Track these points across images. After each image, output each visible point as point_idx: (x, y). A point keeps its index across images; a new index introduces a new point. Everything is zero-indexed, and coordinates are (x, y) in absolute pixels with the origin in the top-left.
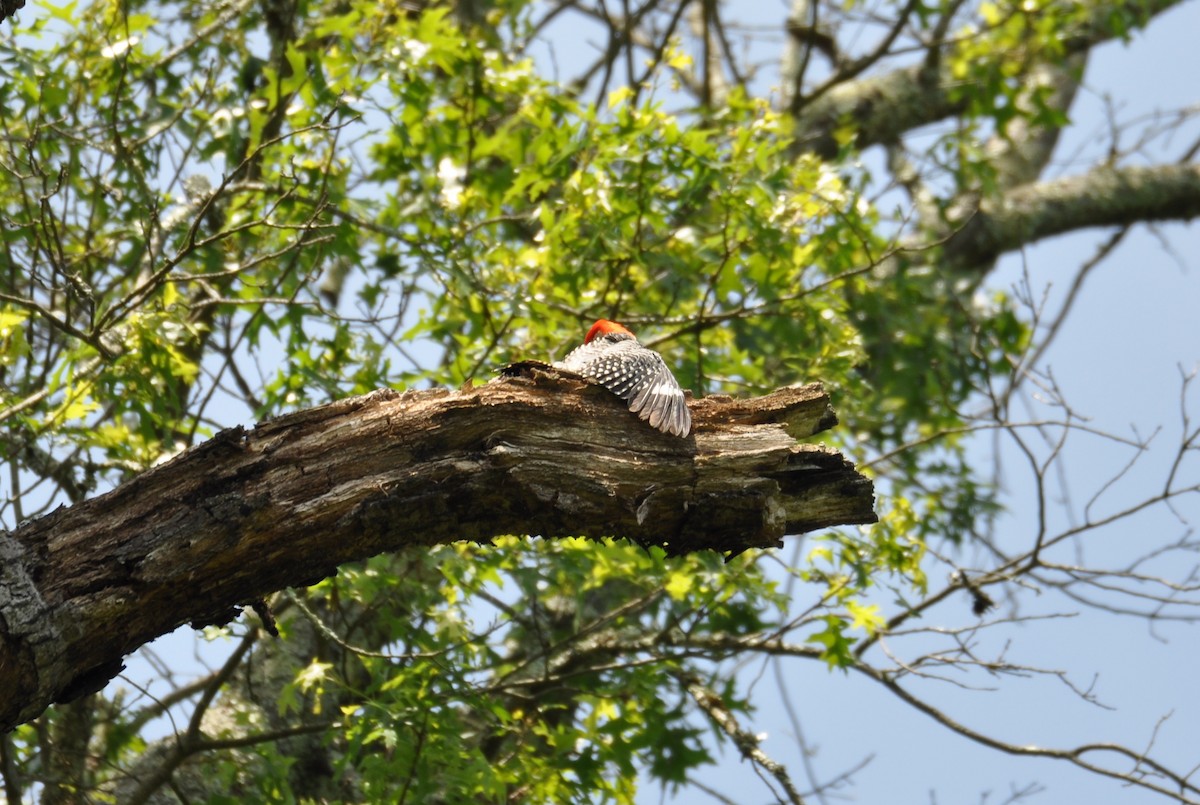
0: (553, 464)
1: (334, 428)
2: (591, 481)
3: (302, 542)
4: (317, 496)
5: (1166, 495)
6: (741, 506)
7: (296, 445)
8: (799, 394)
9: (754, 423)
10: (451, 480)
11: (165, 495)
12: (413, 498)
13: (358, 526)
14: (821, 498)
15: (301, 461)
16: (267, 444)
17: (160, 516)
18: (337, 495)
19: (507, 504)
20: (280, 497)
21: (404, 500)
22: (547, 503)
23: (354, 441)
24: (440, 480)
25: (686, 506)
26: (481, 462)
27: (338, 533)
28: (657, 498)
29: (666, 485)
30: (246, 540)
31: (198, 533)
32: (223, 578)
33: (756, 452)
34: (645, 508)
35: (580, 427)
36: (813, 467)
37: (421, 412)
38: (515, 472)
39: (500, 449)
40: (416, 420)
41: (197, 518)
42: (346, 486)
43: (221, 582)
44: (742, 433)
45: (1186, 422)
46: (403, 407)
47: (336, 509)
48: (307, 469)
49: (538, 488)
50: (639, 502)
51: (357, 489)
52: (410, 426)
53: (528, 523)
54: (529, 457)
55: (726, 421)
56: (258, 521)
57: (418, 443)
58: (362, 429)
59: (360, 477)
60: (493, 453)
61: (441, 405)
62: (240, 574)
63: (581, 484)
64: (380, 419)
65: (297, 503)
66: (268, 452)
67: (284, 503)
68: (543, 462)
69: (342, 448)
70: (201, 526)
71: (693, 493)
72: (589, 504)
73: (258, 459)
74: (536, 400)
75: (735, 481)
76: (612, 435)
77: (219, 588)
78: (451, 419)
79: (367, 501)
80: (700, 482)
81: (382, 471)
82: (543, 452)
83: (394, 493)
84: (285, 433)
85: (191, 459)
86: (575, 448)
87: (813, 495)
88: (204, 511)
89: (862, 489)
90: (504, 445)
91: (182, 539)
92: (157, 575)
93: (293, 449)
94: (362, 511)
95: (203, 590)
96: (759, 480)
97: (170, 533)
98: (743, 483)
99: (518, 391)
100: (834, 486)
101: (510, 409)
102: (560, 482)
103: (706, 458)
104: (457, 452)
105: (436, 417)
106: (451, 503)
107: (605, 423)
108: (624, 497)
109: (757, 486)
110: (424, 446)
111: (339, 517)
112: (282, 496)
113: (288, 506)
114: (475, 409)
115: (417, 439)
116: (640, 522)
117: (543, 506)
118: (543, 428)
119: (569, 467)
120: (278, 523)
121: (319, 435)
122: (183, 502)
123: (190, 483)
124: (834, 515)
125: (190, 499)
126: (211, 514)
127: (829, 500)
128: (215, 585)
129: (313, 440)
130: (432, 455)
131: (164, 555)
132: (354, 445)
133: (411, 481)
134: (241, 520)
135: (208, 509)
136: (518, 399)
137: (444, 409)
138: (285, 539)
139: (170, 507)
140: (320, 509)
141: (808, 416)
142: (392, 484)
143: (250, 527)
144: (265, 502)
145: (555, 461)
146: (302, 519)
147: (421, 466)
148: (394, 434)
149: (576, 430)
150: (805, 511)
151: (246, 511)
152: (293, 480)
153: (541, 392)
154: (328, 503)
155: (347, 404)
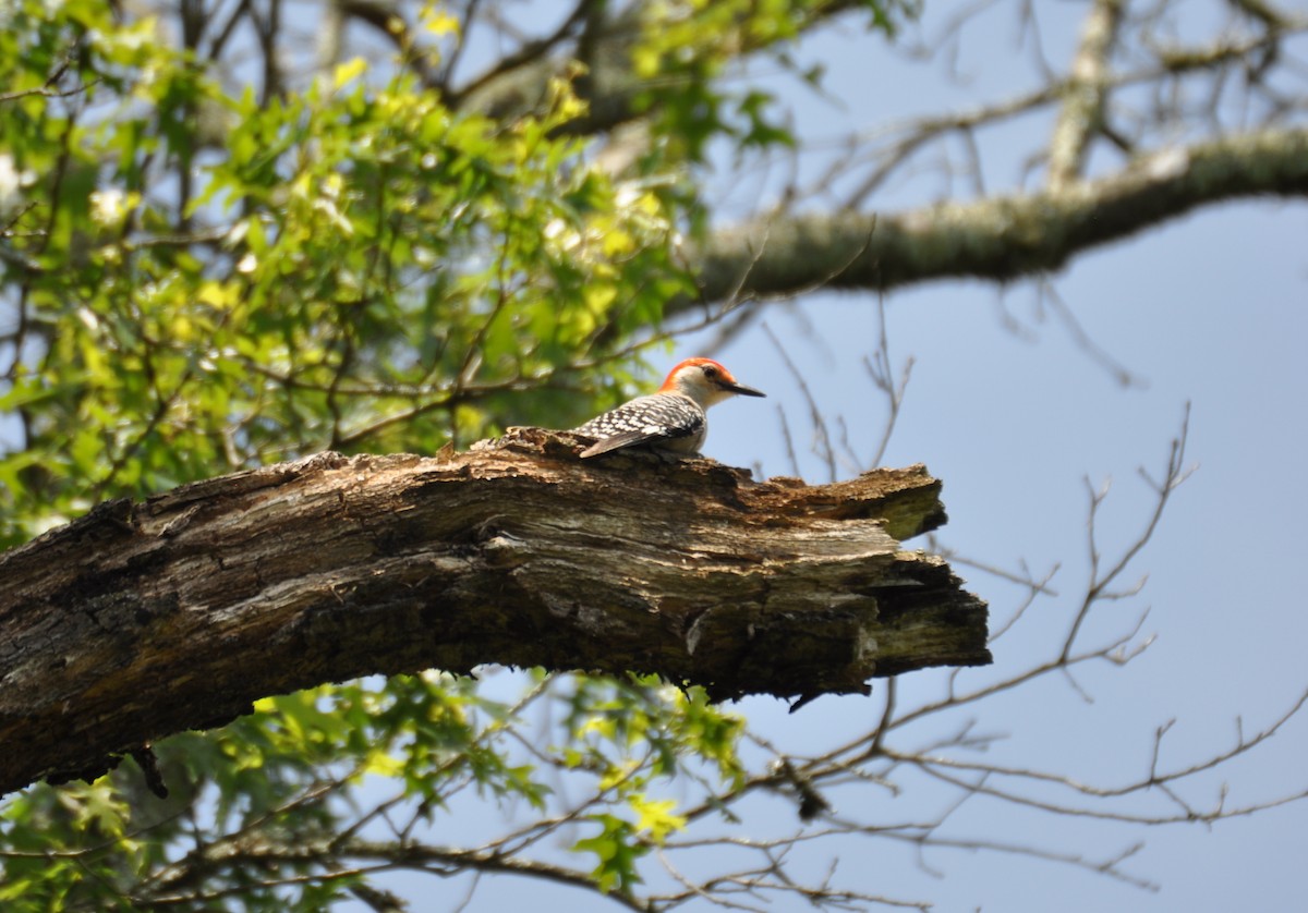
0: (572, 565)
1: (262, 505)
2: (624, 591)
3: (219, 664)
4: (241, 599)
5: (1063, 661)
6: (825, 634)
7: (209, 527)
8: (898, 479)
9: (841, 518)
10: (428, 583)
11: (25, 592)
12: (377, 607)
13: (299, 642)
14: (917, 627)
15: (218, 549)
16: (168, 524)
17: (20, 621)
18: (270, 599)
19: (503, 619)
20: (189, 599)
21: (364, 609)
22: (563, 619)
23: (291, 524)
24: (414, 582)
25: (751, 630)
26: (471, 559)
27: (270, 654)
28: (712, 618)
29: (726, 599)
30: (143, 661)
31: (77, 647)
32: (106, 712)
33: (848, 557)
34: (697, 631)
35: (608, 515)
36: (912, 582)
37: (387, 486)
38: (520, 574)
39: (500, 541)
40: (379, 497)
41: (75, 626)
42: (282, 587)
43: (102, 718)
44: (827, 530)
45: (1094, 560)
46: (361, 478)
47: (269, 618)
48: (227, 561)
49: (550, 599)
50: (688, 622)
51: (299, 592)
52: (372, 504)
53: (529, 647)
54: (539, 553)
55: (802, 514)
56: (161, 632)
57: (383, 530)
58: (304, 508)
59: (302, 575)
60: (491, 546)
61: (416, 478)
62: (130, 707)
63: (610, 594)
64: (329, 494)
65: (213, 609)
66: (168, 535)
67: (194, 608)
68: (559, 562)
69: (276, 534)
70: (82, 636)
71: (762, 612)
72: (619, 623)
73: (158, 545)
74: (547, 475)
75: (818, 597)
76: (649, 528)
77: (99, 725)
78: (430, 497)
79: (313, 609)
80: (772, 598)
81: (332, 568)
82: (558, 547)
83: (352, 598)
84: (192, 510)
85: (58, 543)
86: (600, 543)
87: (908, 622)
88: (85, 616)
89: (974, 617)
90: (505, 537)
91: (53, 655)
92: (17, 705)
93: (205, 533)
94: (307, 621)
95: (78, 729)
96: (851, 597)
97: (37, 646)
98: (829, 601)
99: (522, 460)
100: (936, 610)
101: (511, 485)
102: (581, 590)
103: (781, 564)
104: (437, 544)
105: (409, 493)
106: (426, 615)
107: (640, 510)
108: (669, 614)
109: (848, 606)
110: (392, 533)
111: (273, 631)
112: (193, 598)
113: (202, 613)
114: (463, 483)
115: (382, 524)
116: (691, 650)
117: (554, 624)
118: (557, 514)
119: (593, 569)
120: (187, 636)
121: (241, 514)
122: (50, 603)
123: (58, 578)
124: (934, 652)
125: (60, 598)
126: (96, 621)
127: (928, 631)
128: (94, 722)
129: (232, 521)
130: (403, 547)
131: (28, 676)
132: (294, 529)
133: (375, 582)
134: (137, 630)
135: (91, 613)
136: (522, 472)
137: (420, 483)
138: (195, 659)
139: (33, 609)
140: (246, 618)
141: (913, 511)
142: (348, 586)
143: (148, 641)
144: (171, 606)
145: (575, 561)
146: (221, 632)
147: (389, 561)
148: (349, 516)
149: (602, 518)
150: (896, 644)
151: (144, 618)
152: (208, 575)
153: (551, 463)
154: (258, 610)
155: (277, 472)
